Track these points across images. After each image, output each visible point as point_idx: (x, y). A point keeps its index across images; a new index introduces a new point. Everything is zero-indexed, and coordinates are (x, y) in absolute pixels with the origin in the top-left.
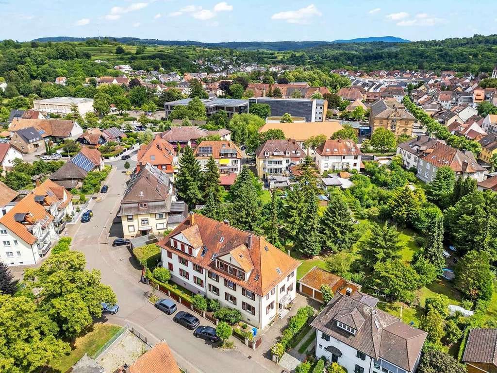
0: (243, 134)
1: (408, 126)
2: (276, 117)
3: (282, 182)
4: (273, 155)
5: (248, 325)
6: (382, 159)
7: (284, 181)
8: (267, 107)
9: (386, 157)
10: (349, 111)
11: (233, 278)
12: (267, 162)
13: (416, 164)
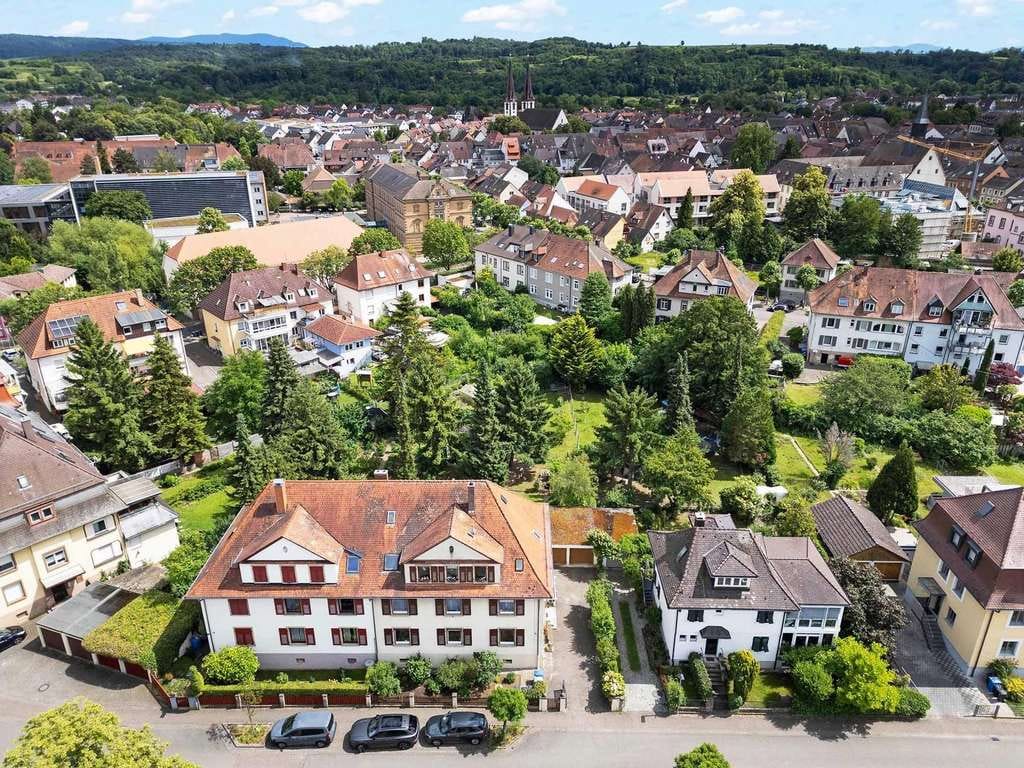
0: (114, 272)
1: (464, 211)
2: (177, 218)
3: (307, 363)
4: (259, 306)
5: (516, 672)
6: (456, 280)
7: (313, 361)
8: (138, 198)
9: (459, 275)
10: (316, 191)
11: (466, 588)
12: (251, 327)
13: (522, 279)
